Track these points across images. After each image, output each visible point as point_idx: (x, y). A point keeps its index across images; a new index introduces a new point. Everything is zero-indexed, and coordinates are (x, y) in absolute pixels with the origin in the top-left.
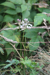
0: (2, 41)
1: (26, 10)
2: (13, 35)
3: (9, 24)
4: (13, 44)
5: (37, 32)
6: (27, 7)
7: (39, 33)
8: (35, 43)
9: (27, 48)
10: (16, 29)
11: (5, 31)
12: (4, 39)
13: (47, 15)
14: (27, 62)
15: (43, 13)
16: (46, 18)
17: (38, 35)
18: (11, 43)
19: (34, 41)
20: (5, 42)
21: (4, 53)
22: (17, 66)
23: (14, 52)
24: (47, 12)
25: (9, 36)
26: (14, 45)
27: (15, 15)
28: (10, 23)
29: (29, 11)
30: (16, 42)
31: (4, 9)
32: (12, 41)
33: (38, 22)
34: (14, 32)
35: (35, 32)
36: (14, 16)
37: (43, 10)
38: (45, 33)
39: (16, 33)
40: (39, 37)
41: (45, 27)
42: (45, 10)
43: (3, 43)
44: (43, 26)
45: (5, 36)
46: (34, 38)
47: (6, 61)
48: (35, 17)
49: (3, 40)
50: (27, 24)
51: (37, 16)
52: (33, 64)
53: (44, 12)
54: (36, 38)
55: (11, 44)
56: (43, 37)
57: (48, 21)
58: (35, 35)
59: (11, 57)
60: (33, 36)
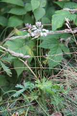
0: (7, 57)
1: (39, 7)
2: (23, 46)
3: (17, 30)
4: (24, 59)
5: (58, 38)
6: (40, 2)
7: (61, 39)
8: (56, 55)
9: (45, 63)
10: (27, 37)
11: (11, 41)
12: (10, 53)
13: (70, 11)
14: (45, 85)
15: (64, 9)
16: (69, 16)
17: (60, 42)
18: (21, 58)
19: (54, 52)
20: (12, 58)
21: (11, 74)
22: (32, 90)
23: (26, 71)
24: (71, 7)
25: (17, 48)
26: (26, 62)
27: (24, 15)
28: (17, 28)
29: (44, 8)
30: (28, 56)
31: (8, 7)
32: (22, 55)
33: (57, 23)
34: (24, 42)
35: (55, 39)
36: (23, 18)
37: (64, 5)
38: (69, 38)
39: (27, 43)
40: (62, 45)
41: (69, 30)
42: (68, 3)
43: (9, 59)
44: (66, 30)
45: (11, 50)
46: (54, 48)
47: (16, 87)
48: (53, 16)
49: (9, 55)
50: (40, 31)
51: (56, 15)
52: (54, 87)
53: (66, 7)
54: (57, 47)
55: (21, 60)
56: (67, 45)
57: (72, 20)
58: (55, 43)
59: (24, 78)
60: (52, 44)
